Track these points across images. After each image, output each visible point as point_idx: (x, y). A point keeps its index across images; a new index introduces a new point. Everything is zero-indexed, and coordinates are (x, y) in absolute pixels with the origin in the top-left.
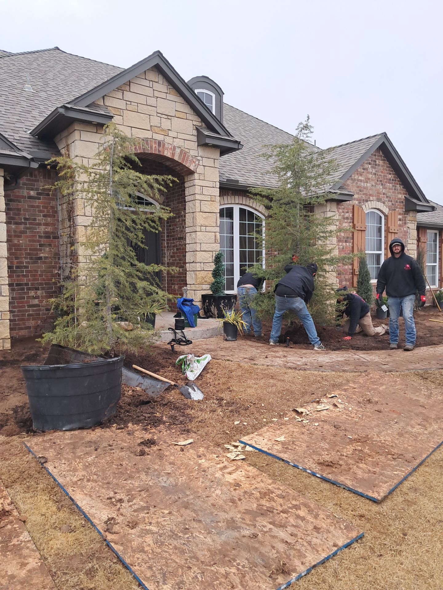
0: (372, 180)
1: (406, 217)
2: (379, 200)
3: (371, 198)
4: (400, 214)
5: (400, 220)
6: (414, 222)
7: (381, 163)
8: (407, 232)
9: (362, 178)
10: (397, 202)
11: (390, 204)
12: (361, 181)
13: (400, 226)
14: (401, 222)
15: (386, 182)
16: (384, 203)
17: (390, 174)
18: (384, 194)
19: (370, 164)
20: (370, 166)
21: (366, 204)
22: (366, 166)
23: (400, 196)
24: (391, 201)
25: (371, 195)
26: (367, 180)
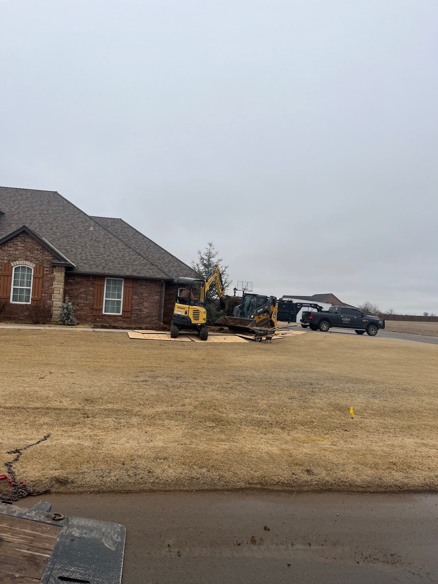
0: (21, 250)
1: (53, 270)
2: (26, 260)
3: (19, 259)
4: (47, 268)
5: (47, 271)
6: (60, 272)
7: (30, 240)
8: (55, 278)
9: (12, 249)
10: (44, 261)
11: (37, 262)
12: (10, 250)
13: (47, 274)
14: (48, 272)
15: (34, 251)
16: (31, 262)
17: (38, 246)
18: (31, 257)
19: (19, 241)
20: (19, 243)
21: (15, 262)
22: (16, 243)
23: (48, 258)
24: (39, 261)
25: (19, 258)
26: (16, 250)
